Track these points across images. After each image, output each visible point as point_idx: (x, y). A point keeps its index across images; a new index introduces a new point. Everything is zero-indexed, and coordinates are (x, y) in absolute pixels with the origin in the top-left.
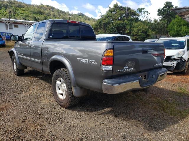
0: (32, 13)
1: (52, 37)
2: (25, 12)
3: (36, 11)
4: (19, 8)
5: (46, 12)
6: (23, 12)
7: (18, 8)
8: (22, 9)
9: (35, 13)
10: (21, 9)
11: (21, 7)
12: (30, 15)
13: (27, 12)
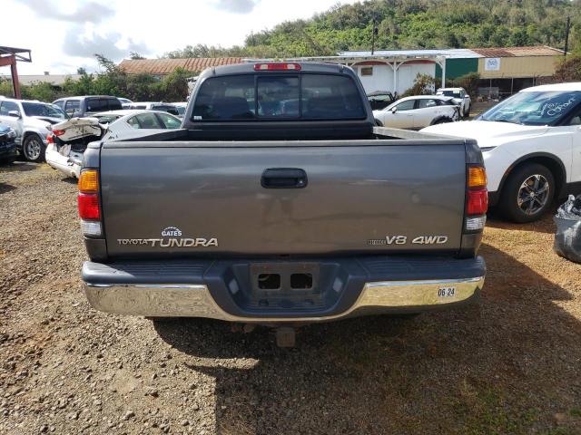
0: (446, 24)
1: (200, 118)
2: (427, 23)
3: (460, 15)
4: (412, 15)
5: (494, 12)
6: (420, 24)
7: (410, 15)
8: (419, 16)
9: (457, 21)
10: (416, 17)
11: (418, 11)
12: (438, 32)
13: (432, 22)
